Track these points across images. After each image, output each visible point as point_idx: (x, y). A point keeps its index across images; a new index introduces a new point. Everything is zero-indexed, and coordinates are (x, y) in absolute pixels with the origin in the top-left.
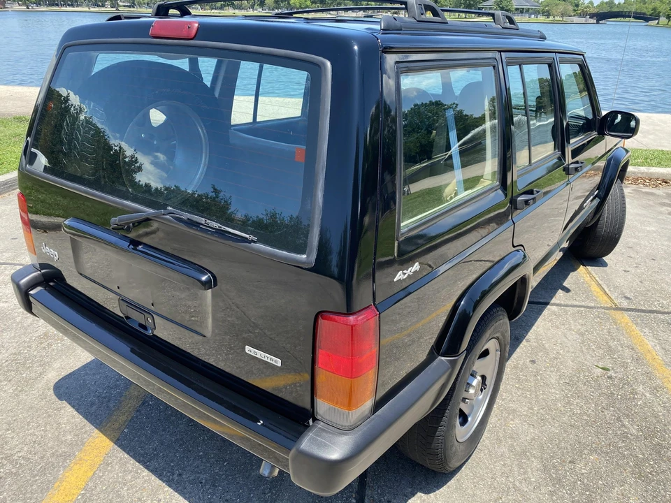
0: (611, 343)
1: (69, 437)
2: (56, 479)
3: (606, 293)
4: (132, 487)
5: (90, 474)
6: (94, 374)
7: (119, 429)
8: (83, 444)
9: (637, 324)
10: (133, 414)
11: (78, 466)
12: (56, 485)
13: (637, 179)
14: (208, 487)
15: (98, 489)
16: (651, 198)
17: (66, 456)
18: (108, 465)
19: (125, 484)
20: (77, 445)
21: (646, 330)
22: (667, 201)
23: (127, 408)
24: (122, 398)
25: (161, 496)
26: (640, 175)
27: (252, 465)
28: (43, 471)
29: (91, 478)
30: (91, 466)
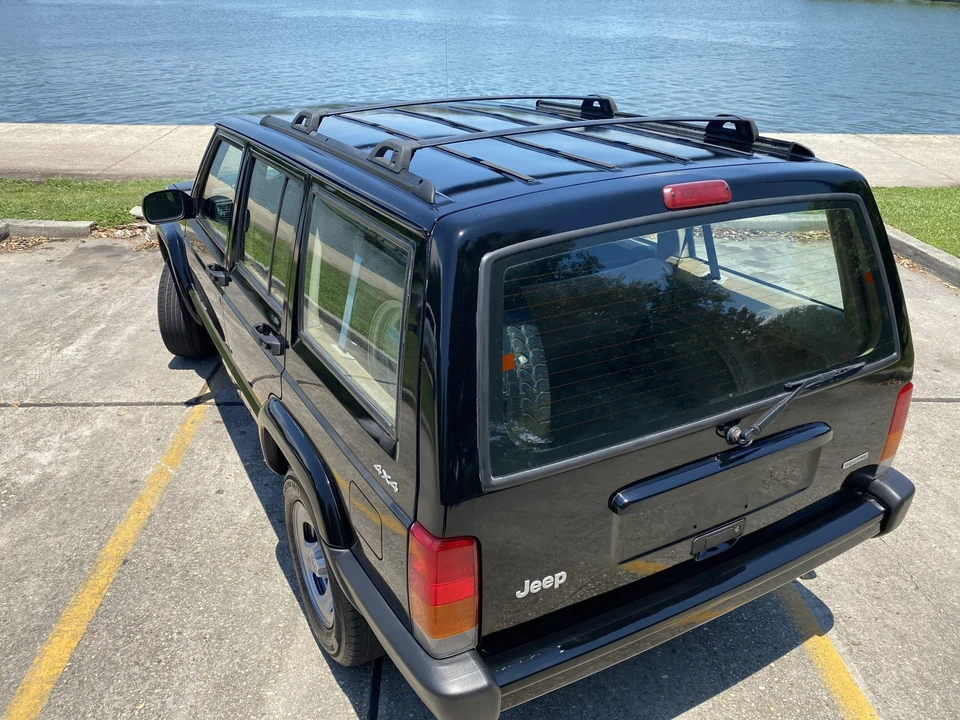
1: (40, 609)
2: (34, 655)
4: (125, 652)
5: (75, 644)
6: (57, 536)
7: (100, 593)
8: (59, 614)
10: (115, 575)
11: (57, 639)
12: (35, 661)
14: (213, 641)
15: (87, 659)
17: (41, 630)
18: (93, 633)
19: (117, 650)
20: (51, 616)
23: (105, 570)
24: (98, 560)
25: (161, 657)
27: (261, 614)
28: (16, 648)
29: (76, 649)
30: (74, 637)
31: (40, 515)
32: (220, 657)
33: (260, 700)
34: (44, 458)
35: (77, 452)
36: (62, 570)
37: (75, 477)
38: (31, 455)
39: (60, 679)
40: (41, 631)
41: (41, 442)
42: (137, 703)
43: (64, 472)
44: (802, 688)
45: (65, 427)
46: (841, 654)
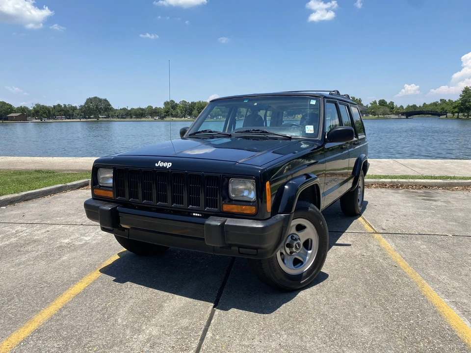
0: (368, 245)
1: (75, 276)
2: (70, 287)
3: (372, 228)
4: (107, 289)
5: (87, 285)
6: (87, 258)
8: (82, 277)
9: (385, 238)
11: (80, 284)
12: (70, 289)
13: (408, 186)
15: (91, 290)
16: (415, 193)
18: (95, 283)
20: (79, 278)
21: (390, 240)
22: (424, 195)
25: (122, 291)
26: (410, 184)
28: (63, 285)
29: (87, 287)
30: (87, 284)
31: (81, 252)
32: (146, 293)
33: (161, 306)
34: (87, 238)
35: (101, 237)
36: (87, 266)
37: (98, 244)
38: (82, 237)
39: (79, 294)
40: (75, 282)
41: (87, 234)
42: (109, 303)
43: (94, 242)
44: (434, 323)
45: (98, 231)
46: (458, 314)
